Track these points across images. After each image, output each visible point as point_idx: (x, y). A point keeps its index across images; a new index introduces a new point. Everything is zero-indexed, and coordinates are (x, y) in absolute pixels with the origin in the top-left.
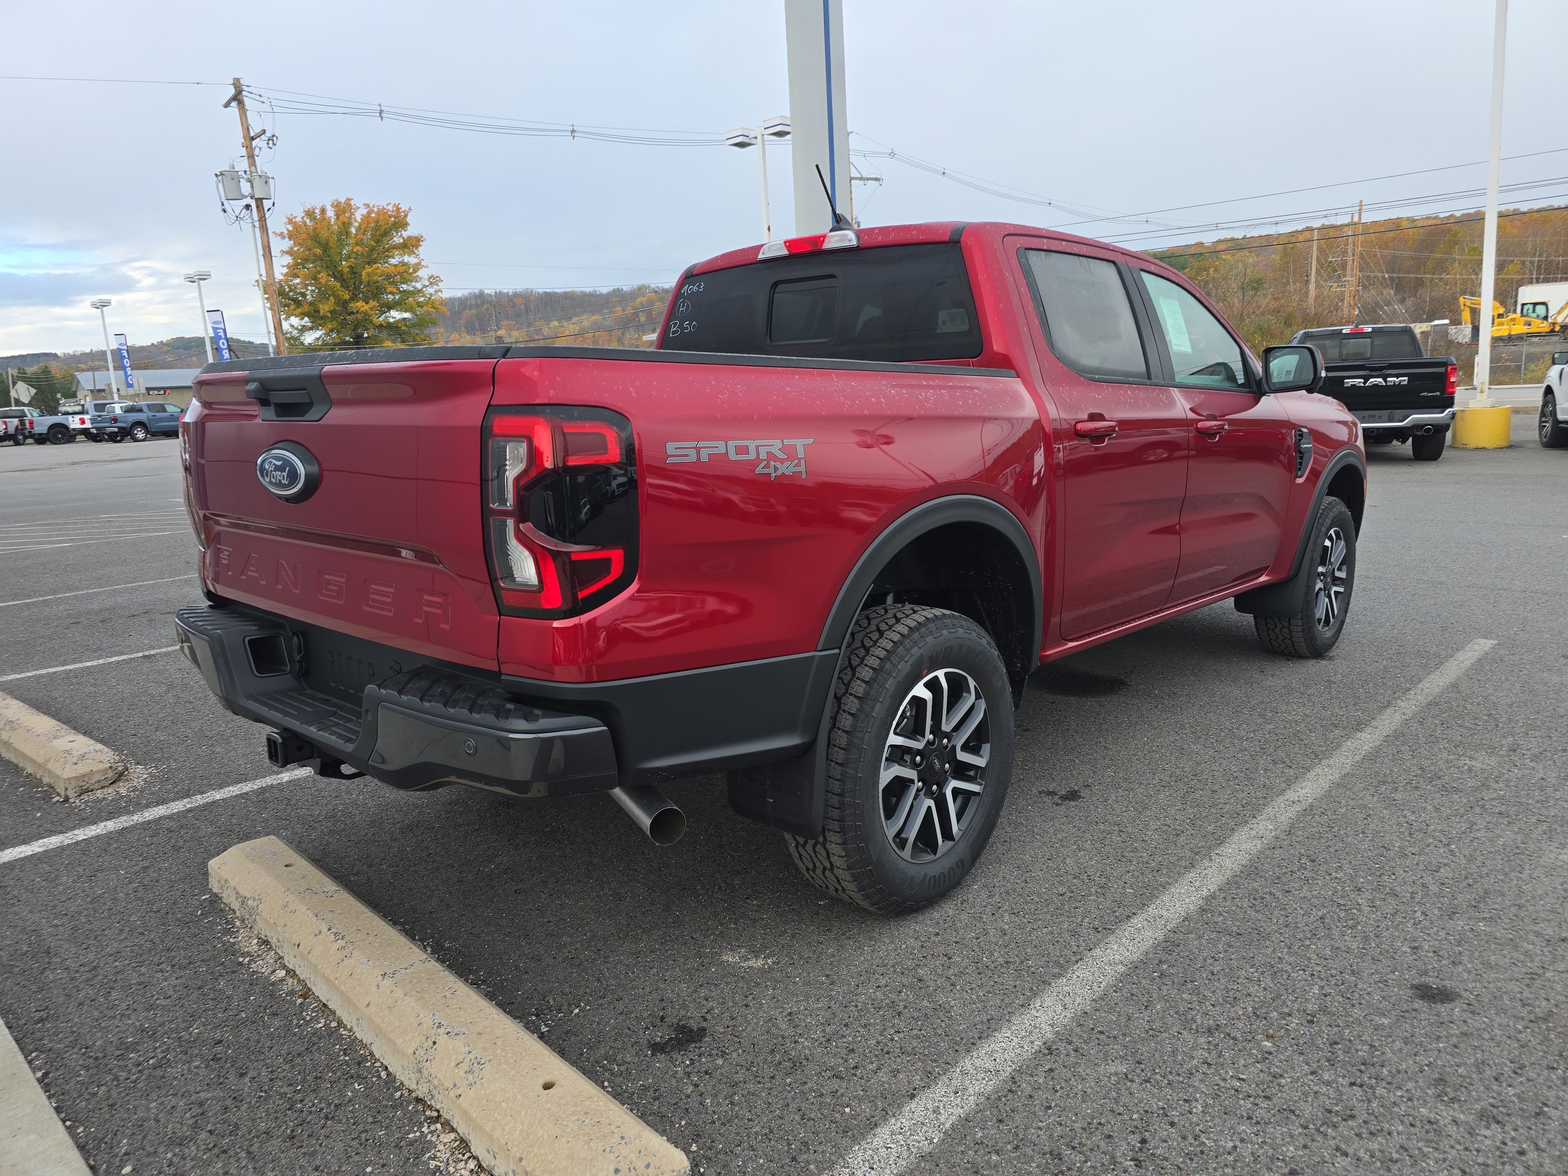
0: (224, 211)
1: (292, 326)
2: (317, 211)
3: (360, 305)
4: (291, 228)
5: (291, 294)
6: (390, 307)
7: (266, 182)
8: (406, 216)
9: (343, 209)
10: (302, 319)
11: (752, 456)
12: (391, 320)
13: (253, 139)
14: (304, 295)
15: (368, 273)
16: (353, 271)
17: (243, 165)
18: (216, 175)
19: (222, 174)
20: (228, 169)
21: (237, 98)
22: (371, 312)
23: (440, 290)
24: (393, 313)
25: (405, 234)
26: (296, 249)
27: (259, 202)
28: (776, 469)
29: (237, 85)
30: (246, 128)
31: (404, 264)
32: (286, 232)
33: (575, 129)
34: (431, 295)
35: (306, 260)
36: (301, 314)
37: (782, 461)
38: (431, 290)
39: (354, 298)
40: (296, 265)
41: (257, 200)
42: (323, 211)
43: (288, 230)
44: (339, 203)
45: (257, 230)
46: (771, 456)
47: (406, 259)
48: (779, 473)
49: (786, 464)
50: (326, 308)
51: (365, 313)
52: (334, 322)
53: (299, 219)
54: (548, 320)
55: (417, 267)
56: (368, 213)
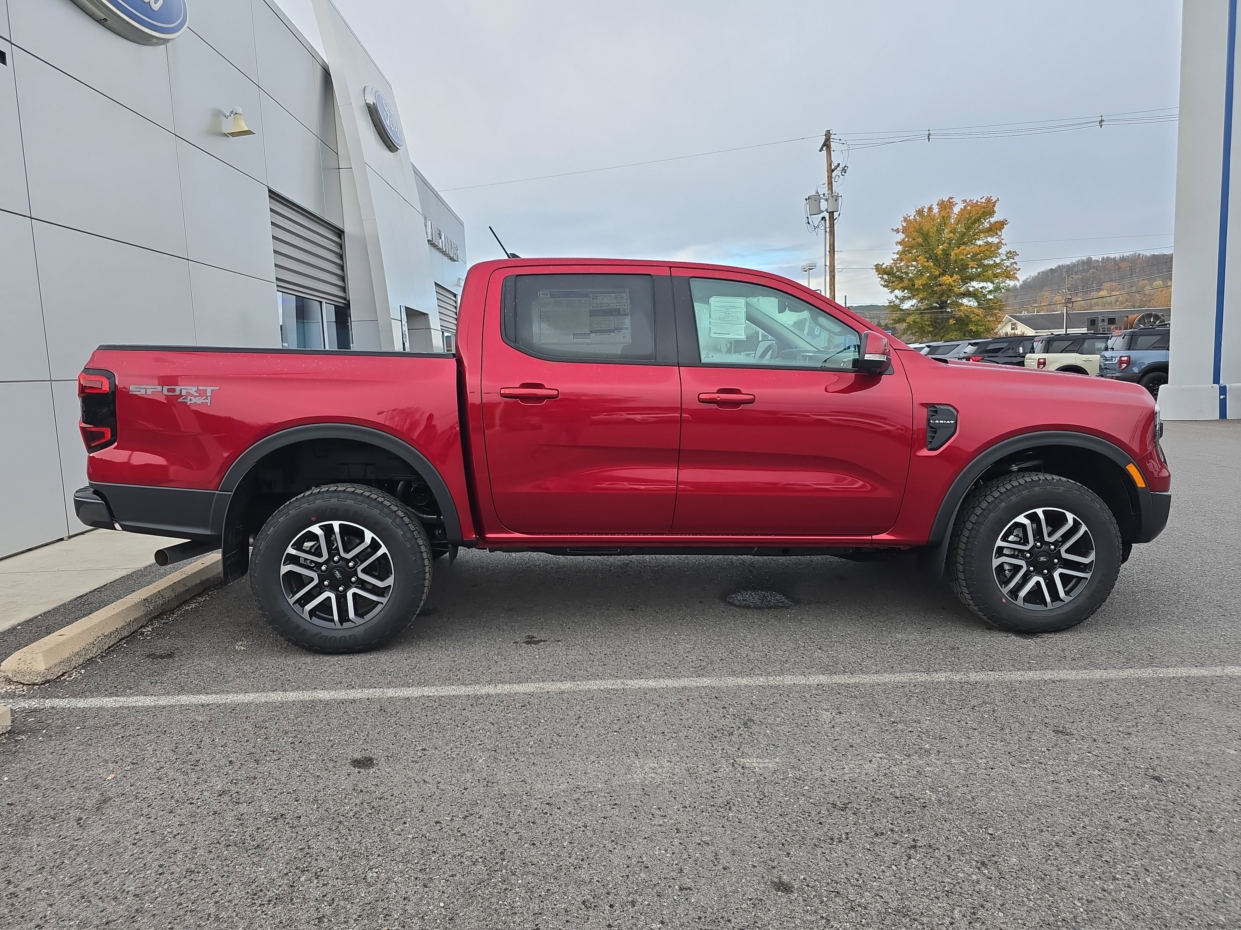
0: (808, 223)
1: (896, 297)
2: (926, 210)
3: (946, 279)
4: (905, 225)
5: (898, 273)
6: (972, 279)
7: (836, 200)
8: (994, 206)
9: (946, 206)
10: (903, 291)
11: (177, 393)
12: (971, 289)
13: (833, 171)
14: (907, 273)
15: (956, 254)
16: (946, 253)
17: (824, 190)
18: (806, 199)
19: (809, 198)
20: (814, 194)
21: (827, 145)
22: (953, 284)
23: (1015, 263)
24: (974, 284)
25: (992, 220)
26: (906, 239)
27: (831, 214)
28: (191, 400)
29: (828, 134)
30: (830, 163)
31: (987, 243)
32: (901, 228)
33: (1103, 118)
34: (1007, 267)
35: (912, 247)
36: (902, 287)
37: (195, 397)
38: (1007, 263)
39: (942, 274)
40: (904, 252)
41: (829, 212)
42: (930, 209)
43: (903, 226)
44: (943, 202)
45: (828, 234)
46: (189, 394)
47: (990, 240)
48: (192, 402)
49: (198, 398)
50: (920, 282)
51: (949, 285)
52: (925, 293)
53: (912, 217)
54: (1151, 280)
55: (998, 246)
56: (965, 206)
